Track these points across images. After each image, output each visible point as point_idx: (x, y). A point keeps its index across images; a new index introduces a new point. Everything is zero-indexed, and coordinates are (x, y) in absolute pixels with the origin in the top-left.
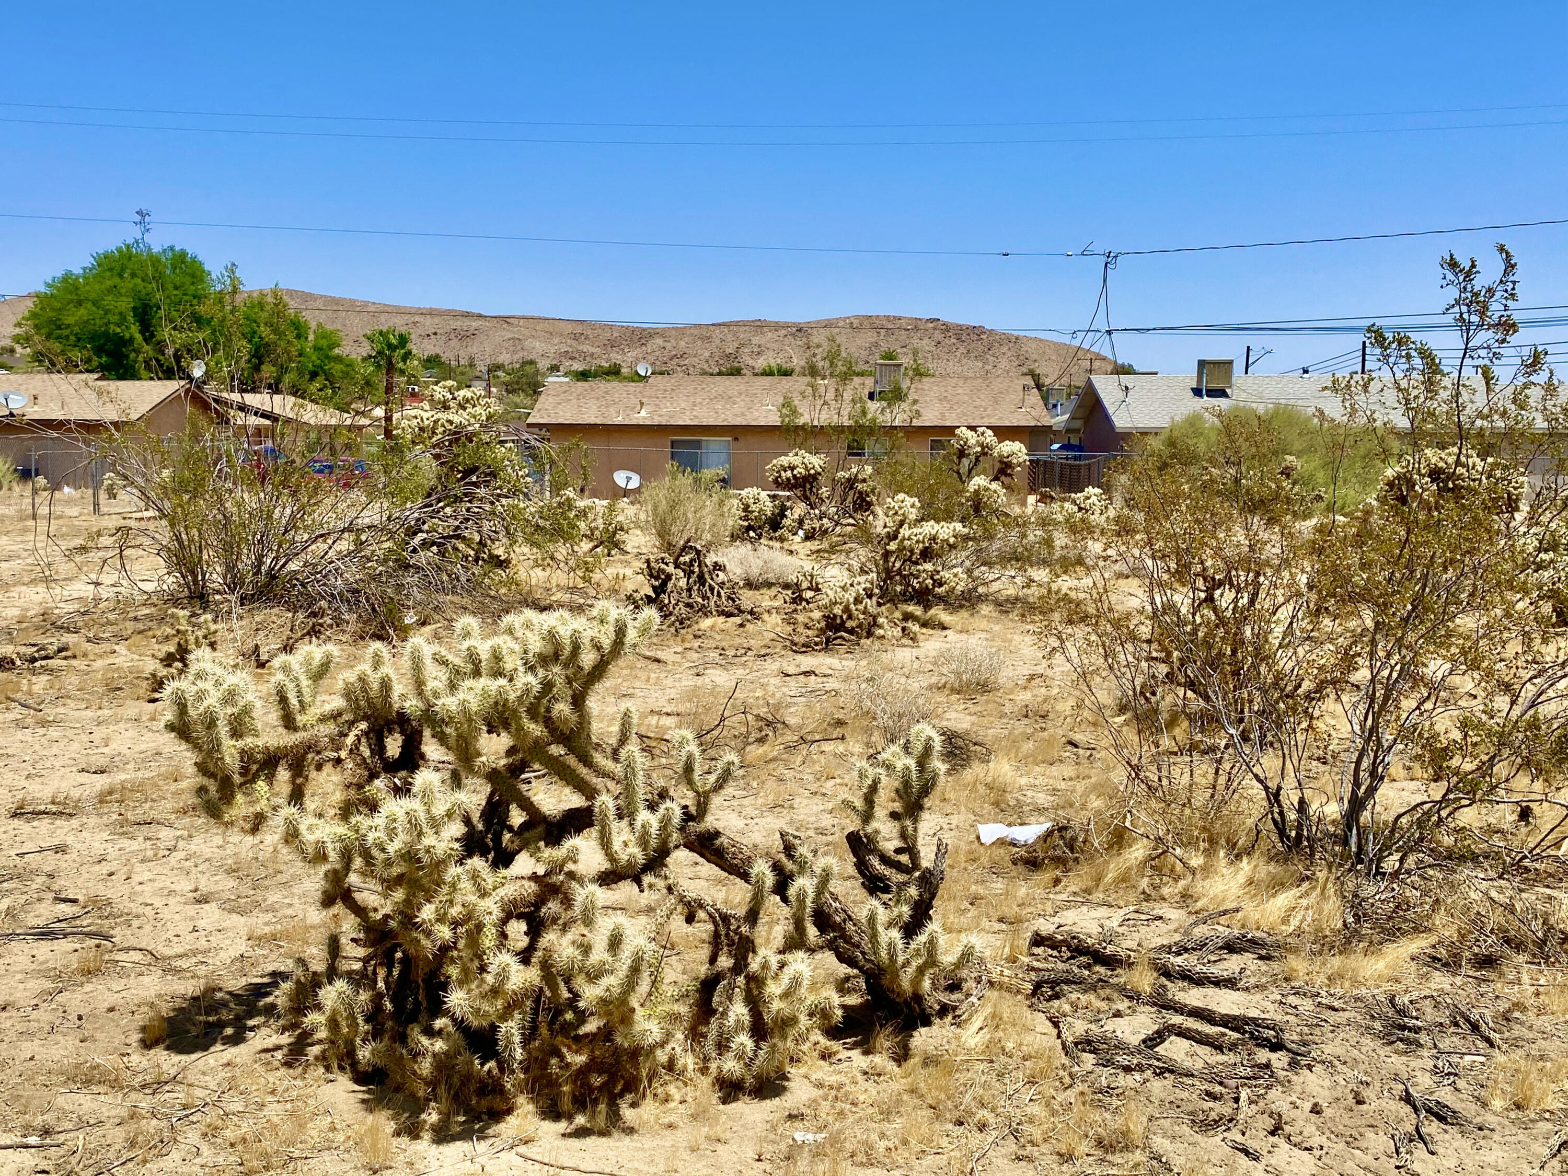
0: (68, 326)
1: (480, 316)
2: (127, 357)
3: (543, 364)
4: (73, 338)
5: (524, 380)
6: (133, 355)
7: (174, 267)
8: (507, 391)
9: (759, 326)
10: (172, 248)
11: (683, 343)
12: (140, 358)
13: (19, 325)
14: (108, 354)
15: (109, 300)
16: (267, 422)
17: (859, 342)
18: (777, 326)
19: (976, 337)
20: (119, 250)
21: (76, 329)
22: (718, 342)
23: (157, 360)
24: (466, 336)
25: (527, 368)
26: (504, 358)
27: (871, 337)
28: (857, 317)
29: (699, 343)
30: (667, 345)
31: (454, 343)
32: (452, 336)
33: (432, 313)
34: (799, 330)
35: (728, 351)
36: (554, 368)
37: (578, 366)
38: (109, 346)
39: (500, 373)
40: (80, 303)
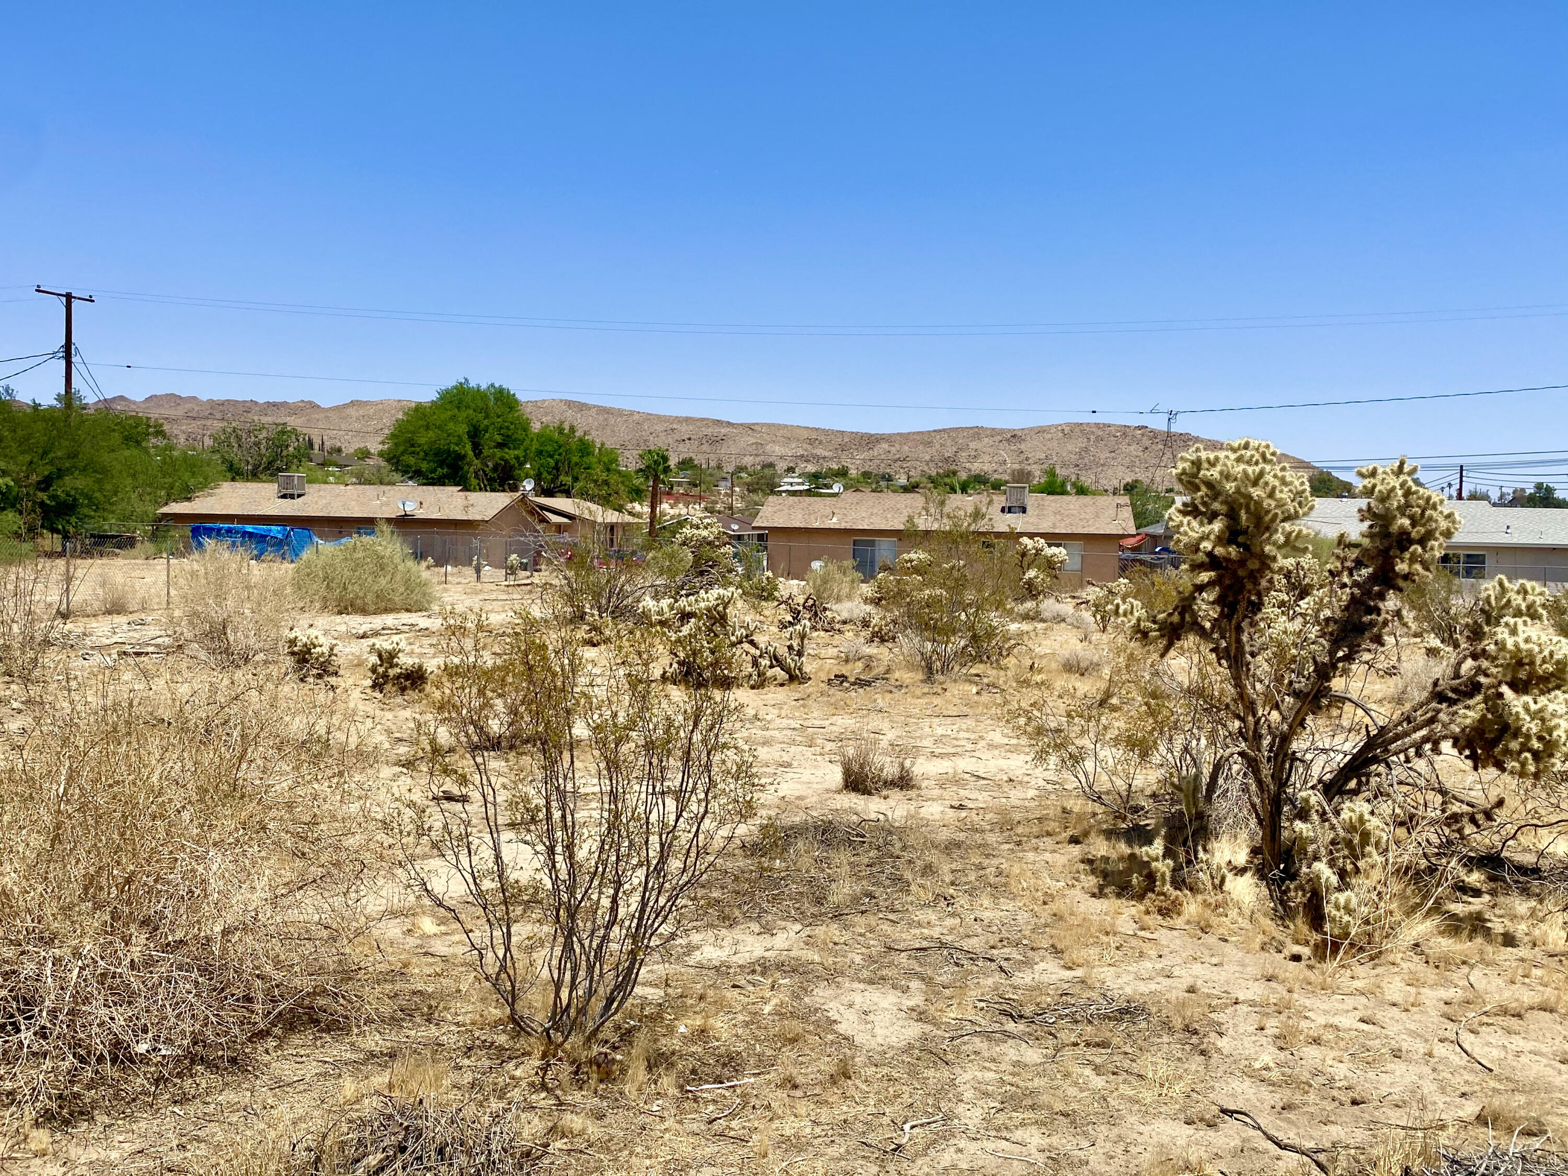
0: (420, 446)
1: (729, 424)
2: (462, 468)
3: (781, 466)
4: (422, 454)
5: (763, 481)
6: (466, 467)
7: (497, 399)
8: (748, 490)
9: (977, 433)
10: (492, 385)
11: (906, 448)
12: (471, 469)
13: (383, 443)
14: (448, 466)
15: (451, 425)
16: (566, 520)
17: (1070, 447)
18: (994, 432)
19: (1182, 444)
20: (455, 387)
21: (426, 447)
22: (938, 446)
23: (484, 471)
24: (717, 441)
25: (766, 471)
26: (748, 461)
27: (1081, 443)
28: (1068, 424)
29: (921, 447)
30: (893, 450)
31: (705, 447)
32: (704, 441)
33: (687, 420)
34: (1014, 436)
35: (946, 455)
36: (791, 470)
37: (811, 468)
38: (449, 461)
39: (744, 475)
40: (427, 428)
